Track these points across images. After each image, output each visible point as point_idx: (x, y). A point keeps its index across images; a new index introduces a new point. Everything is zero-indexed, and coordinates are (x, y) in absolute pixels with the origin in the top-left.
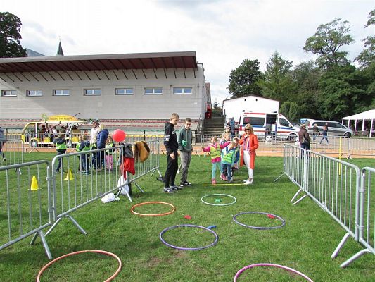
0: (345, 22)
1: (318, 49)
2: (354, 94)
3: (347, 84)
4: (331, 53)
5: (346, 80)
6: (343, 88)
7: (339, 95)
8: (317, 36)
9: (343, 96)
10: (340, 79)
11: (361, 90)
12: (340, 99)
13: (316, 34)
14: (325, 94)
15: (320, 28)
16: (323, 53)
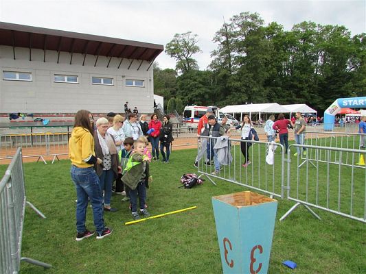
0: (196, 35)
1: (174, 53)
2: (206, 93)
3: (201, 85)
4: (184, 58)
5: (200, 82)
6: (198, 88)
7: (197, 93)
8: (173, 43)
9: (200, 94)
10: (195, 80)
11: (208, 90)
12: (196, 96)
13: (173, 41)
14: (183, 93)
15: (175, 36)
16: (179, 57)
